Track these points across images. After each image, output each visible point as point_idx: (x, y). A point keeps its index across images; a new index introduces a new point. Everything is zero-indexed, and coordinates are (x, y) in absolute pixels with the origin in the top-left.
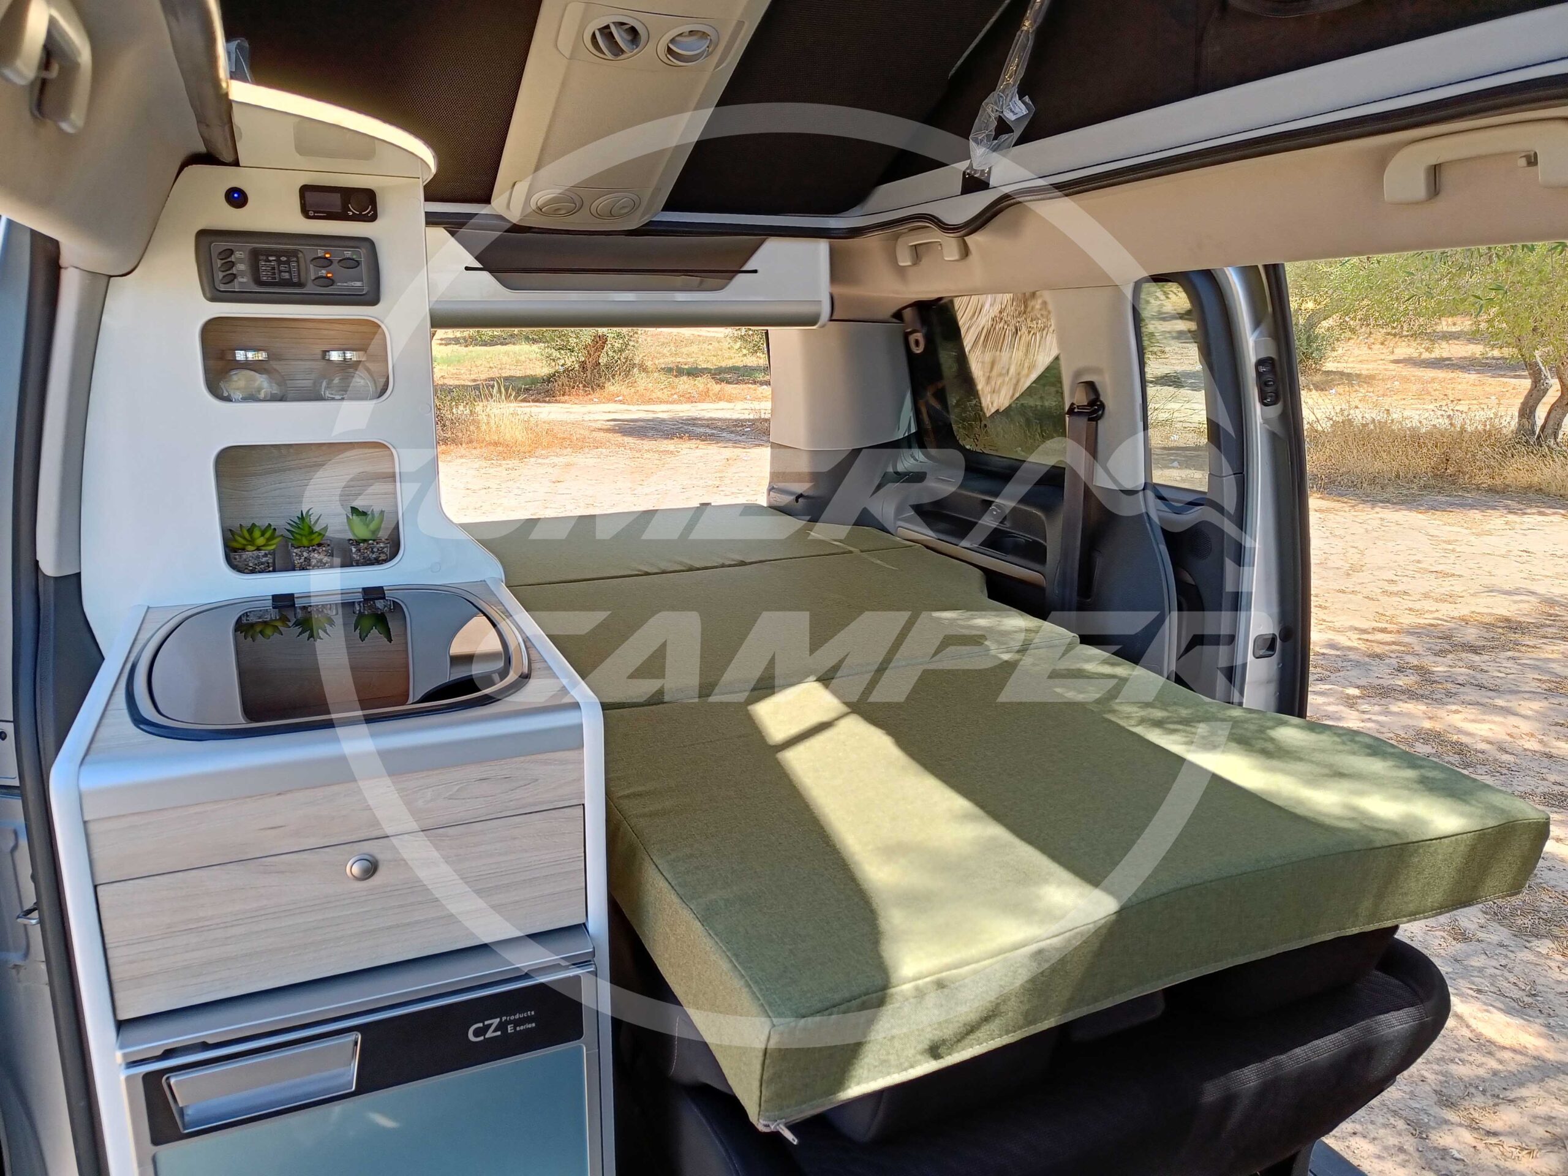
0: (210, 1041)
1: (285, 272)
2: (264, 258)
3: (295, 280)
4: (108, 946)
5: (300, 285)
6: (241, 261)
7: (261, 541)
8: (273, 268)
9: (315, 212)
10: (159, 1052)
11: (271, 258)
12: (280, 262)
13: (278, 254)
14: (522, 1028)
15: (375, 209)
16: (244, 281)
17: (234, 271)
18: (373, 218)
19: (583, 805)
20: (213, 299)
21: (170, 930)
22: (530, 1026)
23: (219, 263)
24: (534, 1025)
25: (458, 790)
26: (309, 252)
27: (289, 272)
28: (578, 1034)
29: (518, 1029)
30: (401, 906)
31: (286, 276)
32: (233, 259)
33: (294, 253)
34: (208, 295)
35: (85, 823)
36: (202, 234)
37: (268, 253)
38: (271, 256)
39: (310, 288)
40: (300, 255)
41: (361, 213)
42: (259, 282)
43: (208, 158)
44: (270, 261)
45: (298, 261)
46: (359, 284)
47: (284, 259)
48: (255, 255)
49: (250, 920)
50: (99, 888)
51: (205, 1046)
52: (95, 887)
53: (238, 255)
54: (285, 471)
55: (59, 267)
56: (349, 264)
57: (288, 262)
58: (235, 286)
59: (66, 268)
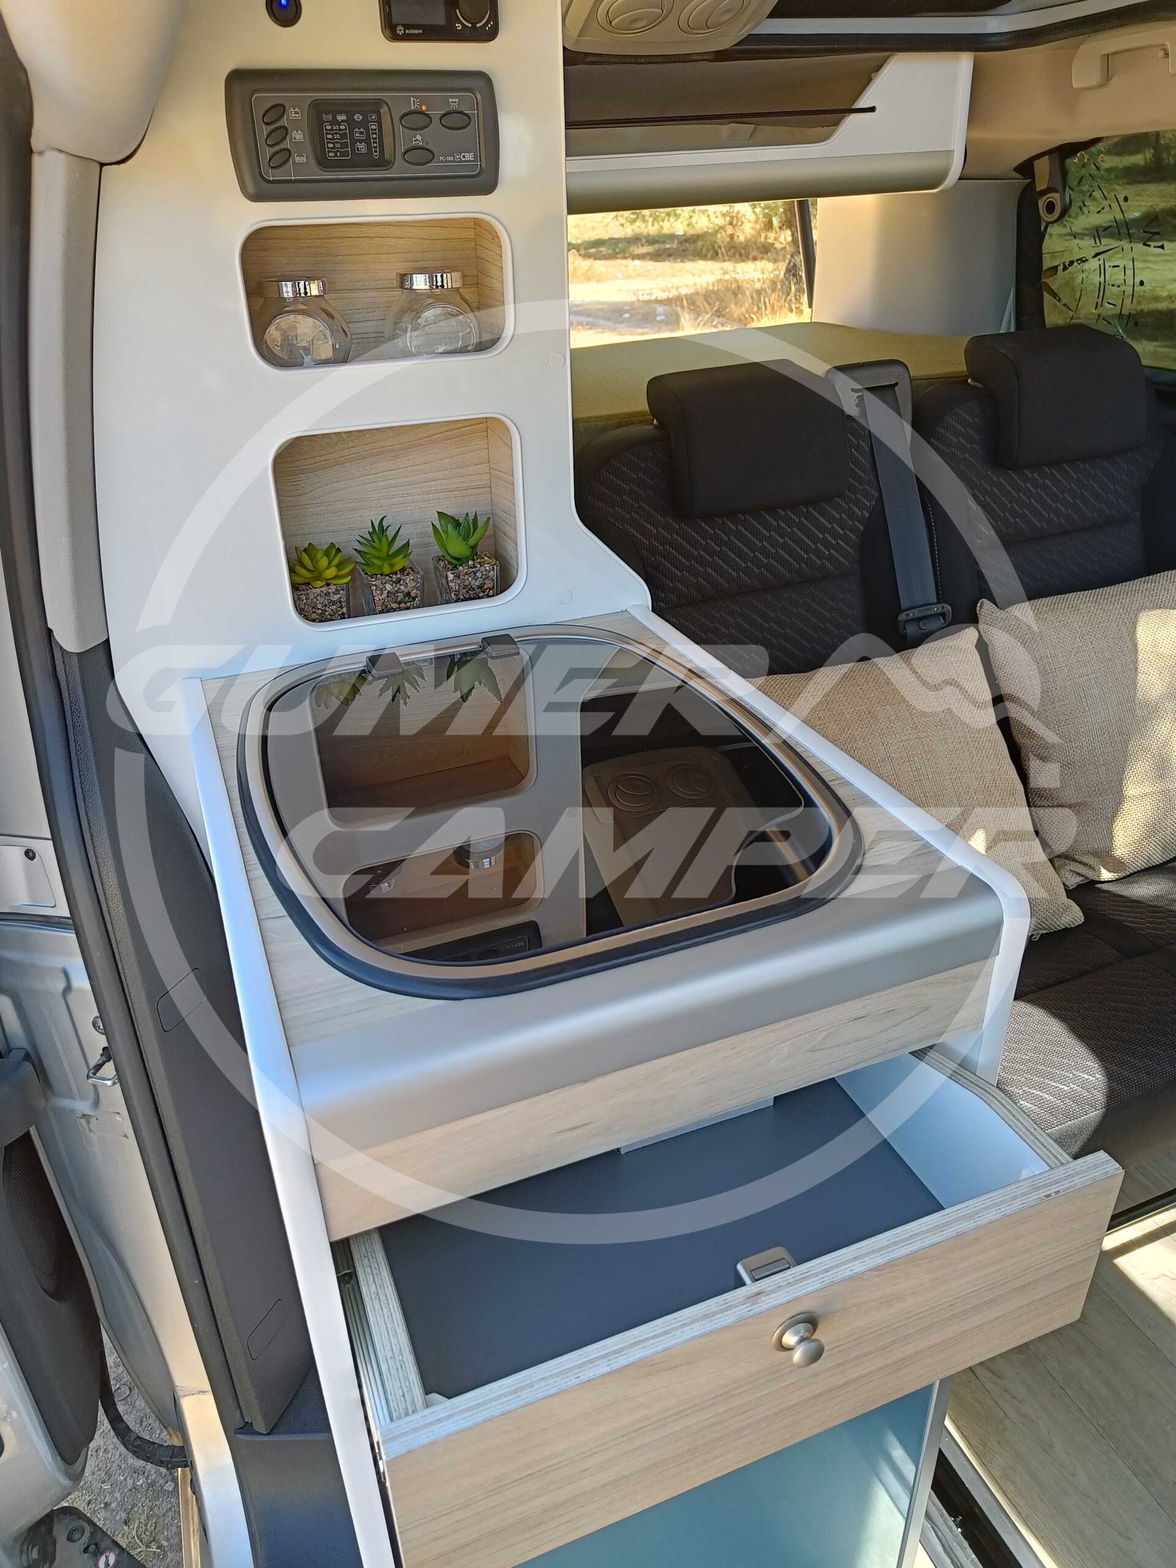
1: (361, 141)
2: (330, 117)
3: (376, 155)
5: (383, 163)
6: (296, 125)
7: (329, 571)
8: (343, 136)
9: (406, 27)
11: (340, 118)
12: (350, 121)
13: (350, 107)
15: (494, 17)
16: (303, 161)
17: (287, 144)
18: (492, 34)
20: (257, 197)
23: (266, 129)
26: (396, 101)
27: (368, 142)
31: (363, 148)
32: (284, 122)
33: (375, 107)
34: (251, 189)
36: (236, 77)
37: (334, 107)
38: (341, 113)
39: (399, 167)
40: (384, 110)
41: (474, 25)
42: (324, 163)
44: (339, 123)
45: (379, 122)
46: (469, 156)
47: (358, 117)
48: (318, 109)
53: (292, 113)
55: (30, 151)
56: (456, 120)
57: (365, 123)
58: (289, 173)
59: (40, 153)
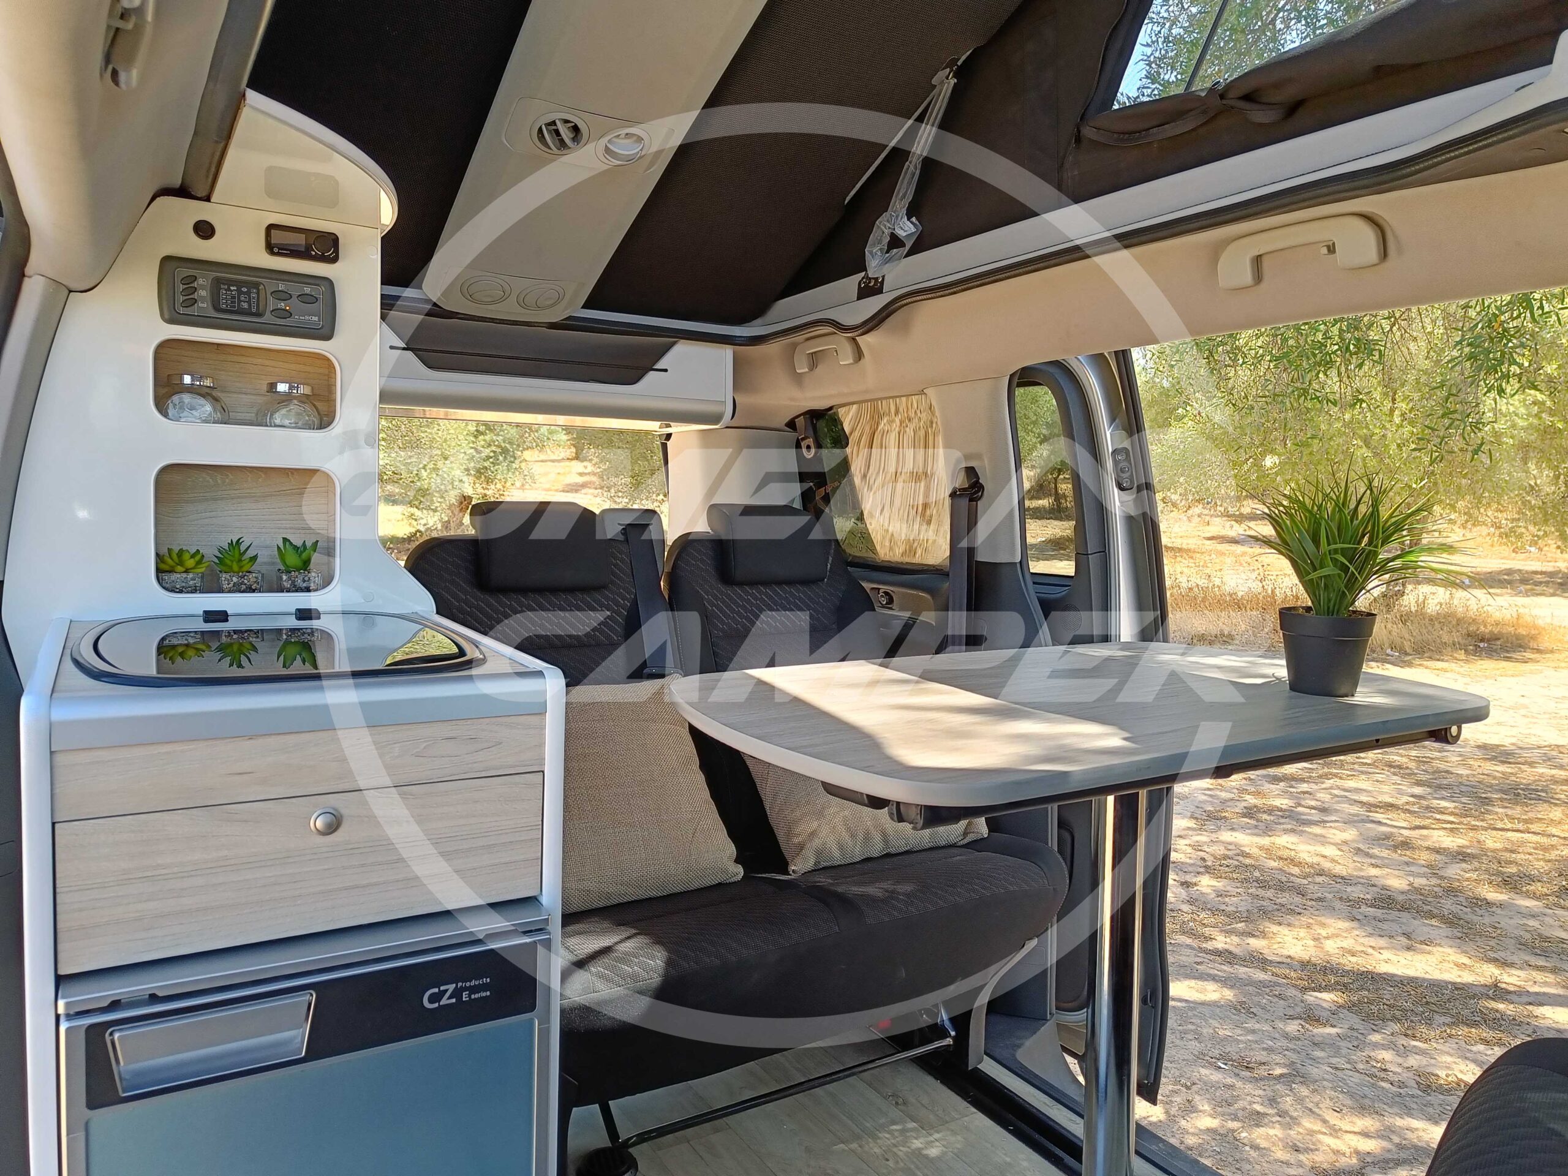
0: (160, 994)
1: (245, 301)
2: (226, 287)
3: (254, 310)
4: (58, 890)
5: (259, 315)
6: (203, 287)
7: (190, 563)
8: (233, 297)
9: (279, 249)
10: (105, 1004)
11: (232, 288)
12: (240, 292)
13: (239, 284)
14: (477, 996)
15: (337, 251)
16: (204, 306)
17: (195, 296)
18: (334, 260)
19: (543, 772)
20: (171, 321)
21: (126, 877)
22: (484, 994)
23: (182, 287)
24: (488, 993)
25: (425, 748)
26: (270, 285)
27: (249, 302)
28: (532, 1008)
29: (473, 997)
30: (363, 865)
31: (245, 305)
32: (195, 285)
33: (256, 285)
34: (167, 316)
35: (52, 753)
36: (167, 260)
37: (230, 282)
38: (233, 286)
39: (268, 318)
40: (261, 287)
41: (323, 254)
42: (217, 309)
43: (183, 192)
44: (232, 291)
45: (258, 293)
46: (316, 319)
47: (244, 290)
48: (217, 282)
49: (209, 871)
50: (57, 826)
51: (154, 999)
52: (53, 824)
53: (201, 281)
54: (216, 500)
55: (23, 275)
56: (307, 299)
57: (248, 293)
58: (194, 310)
59: (30, 277)
